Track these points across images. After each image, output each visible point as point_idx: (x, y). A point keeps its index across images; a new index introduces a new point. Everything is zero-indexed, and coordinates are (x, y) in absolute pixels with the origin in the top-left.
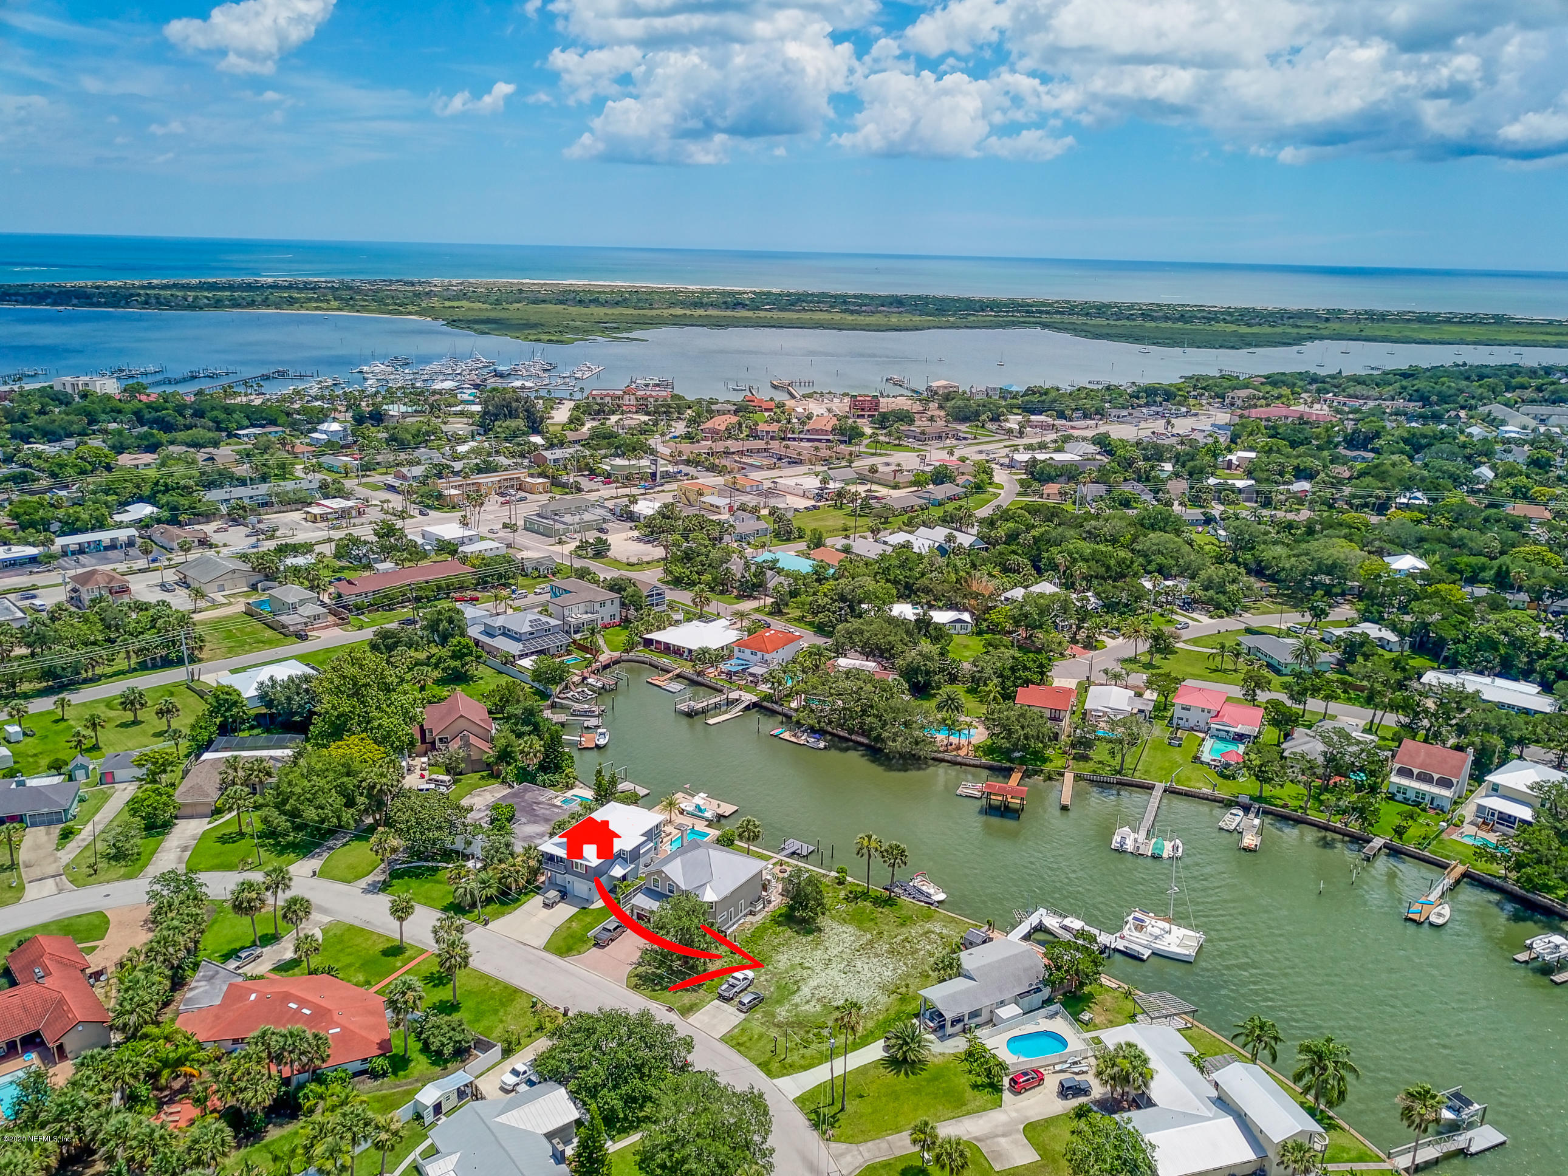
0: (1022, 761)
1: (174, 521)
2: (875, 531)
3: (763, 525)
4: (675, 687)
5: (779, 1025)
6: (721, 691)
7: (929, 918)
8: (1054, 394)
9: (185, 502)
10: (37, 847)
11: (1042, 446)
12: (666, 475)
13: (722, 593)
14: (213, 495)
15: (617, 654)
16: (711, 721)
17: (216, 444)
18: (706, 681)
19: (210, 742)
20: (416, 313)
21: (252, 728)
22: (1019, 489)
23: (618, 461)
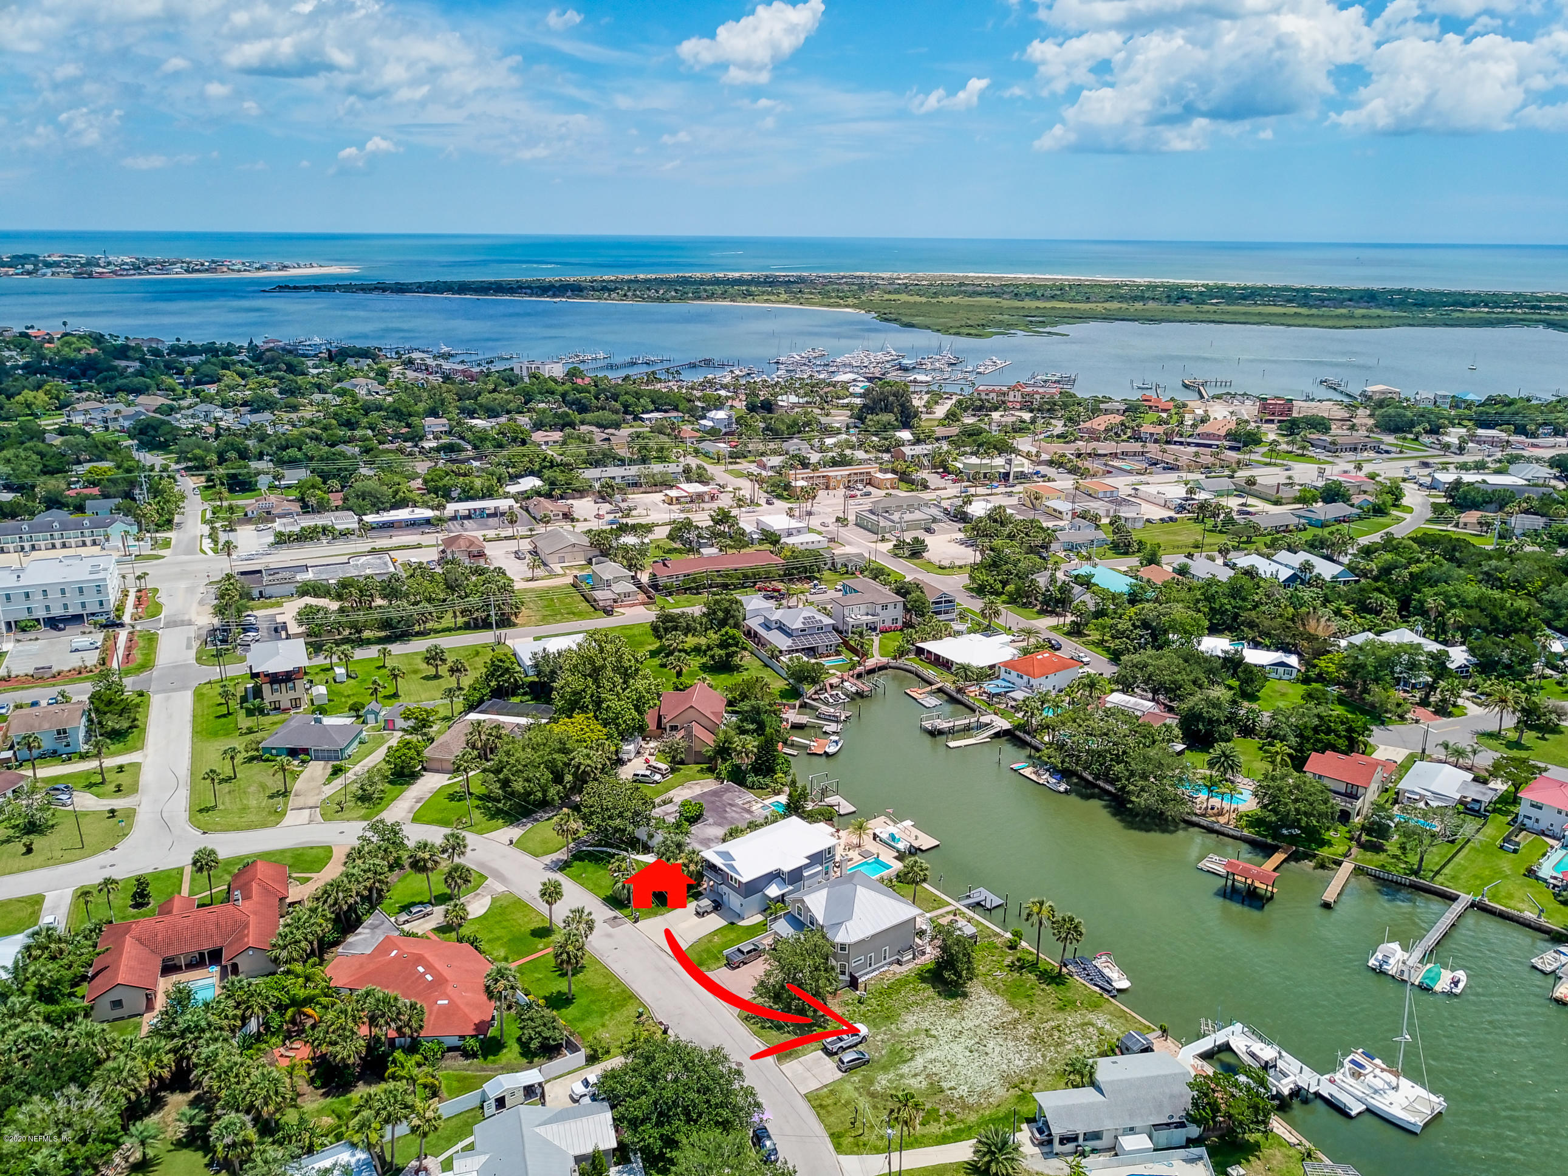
0: (1293, 840)
1: (549, 496)
2: (1224, 551)
3: (1101, 535)
4: (931, 701)
5: (873, 1095)
6: (974, 711)
7: (1095, 1007)
8: (1519, 404)
9: (561, 478)
10: (312, 779)
11: (1480, 466)
12: (1022, 477)
13: (1024, 605)
14: (591, 473)
15: (884, 660)
16: (952, 744)
17: (617, 426)
18: (964, 699)
19: (481, 701)
20: (854, 306)
21: (525, 694)
22: (1430, 515)
23: (974, 460)
